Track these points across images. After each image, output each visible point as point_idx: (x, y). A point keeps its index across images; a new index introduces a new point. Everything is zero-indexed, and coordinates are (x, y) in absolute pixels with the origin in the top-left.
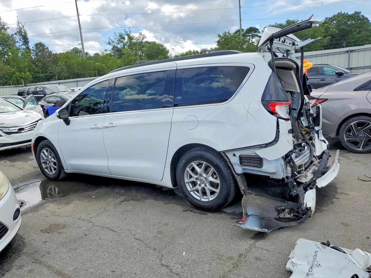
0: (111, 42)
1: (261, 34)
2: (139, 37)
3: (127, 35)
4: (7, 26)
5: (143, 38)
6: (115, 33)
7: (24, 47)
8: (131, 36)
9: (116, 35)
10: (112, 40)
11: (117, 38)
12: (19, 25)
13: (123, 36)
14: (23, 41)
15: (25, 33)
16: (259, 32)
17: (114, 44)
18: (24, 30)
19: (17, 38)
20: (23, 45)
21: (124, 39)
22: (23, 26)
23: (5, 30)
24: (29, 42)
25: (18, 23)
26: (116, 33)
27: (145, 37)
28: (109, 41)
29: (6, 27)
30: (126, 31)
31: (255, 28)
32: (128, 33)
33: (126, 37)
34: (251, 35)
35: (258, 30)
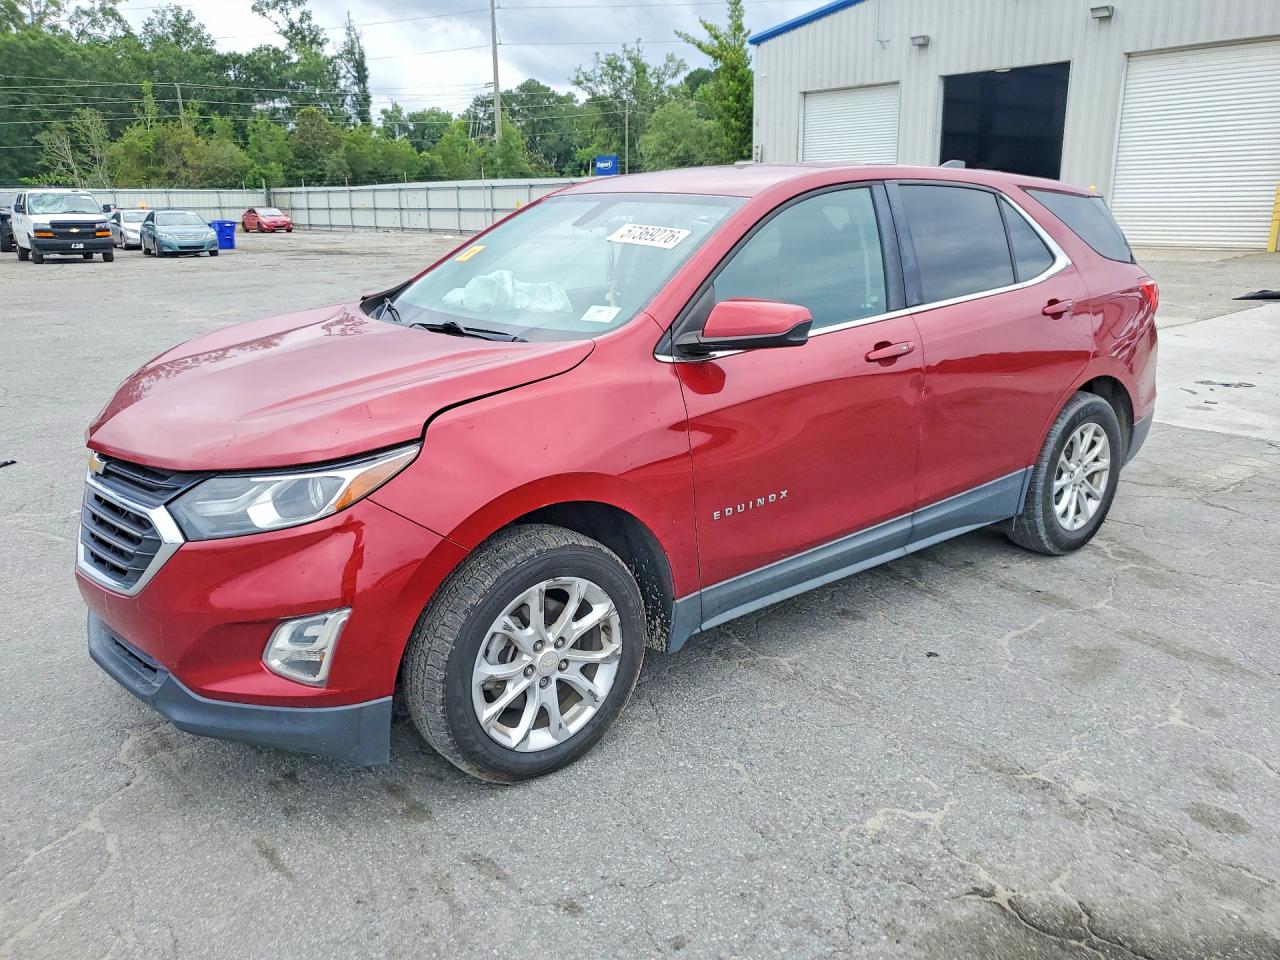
0: (582, 78)
2: (666, 66)
3: (630, 59)
4: (327, 37)
6: (597, 54)
7: (356, 89)
8: (641, 62)
9: (598, 59)
10: (585, 74)
11: (600, 68)
12: (349, 35)
13: (619, 63)
14: (356, 75)
15: (362, 55)
17: (589, 84)
18: (360, 47)
19: (345, 69)
20: (355, 84)
21: (622, 69)
22: (358, 38)
23: (321, 44)
24: (366, 77)
25: (348, 29)
26: (600, 55)
27: (685, 65)
28: (578, 77)
29: (322, 37)
30: (629, 48)
32: (635, 53)
33: (628, 65)
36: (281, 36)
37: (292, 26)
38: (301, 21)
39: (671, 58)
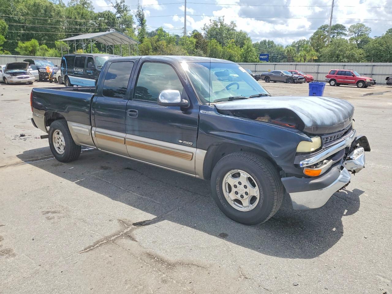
1: (347, 32)
2: (230, 25)
3: (220, 23)
4: (130, 9)
5: (233, 26)
6: (210, 20)
7: (140, 27)
8: (224, 23)
10: (207, 26)
11: (211, 25)
13: (217, 23)
14: (140, 22)
15: (143, 15)
16: (346, 30)
18: (143, 13)
19: (136, 20)
20: (140, 25)
21: (217, 25)
22: (143, 10)
23: (127, 11)
25: (139, 6)
26: (212, 20)
27: (236, 25)
28: (204, 27)
29: (128, 9)
30: (220, 19)
31: (342, 25)
32: (222, 21)
34: (336, 32)
35: (345, 28)
36: (113, 7)
37: (118, 5)
38: (121, 3)
39: (232, 23)
